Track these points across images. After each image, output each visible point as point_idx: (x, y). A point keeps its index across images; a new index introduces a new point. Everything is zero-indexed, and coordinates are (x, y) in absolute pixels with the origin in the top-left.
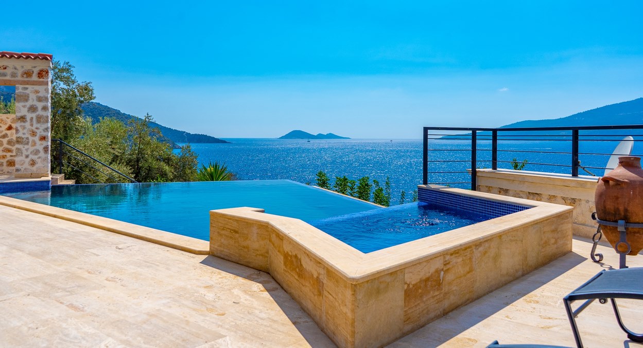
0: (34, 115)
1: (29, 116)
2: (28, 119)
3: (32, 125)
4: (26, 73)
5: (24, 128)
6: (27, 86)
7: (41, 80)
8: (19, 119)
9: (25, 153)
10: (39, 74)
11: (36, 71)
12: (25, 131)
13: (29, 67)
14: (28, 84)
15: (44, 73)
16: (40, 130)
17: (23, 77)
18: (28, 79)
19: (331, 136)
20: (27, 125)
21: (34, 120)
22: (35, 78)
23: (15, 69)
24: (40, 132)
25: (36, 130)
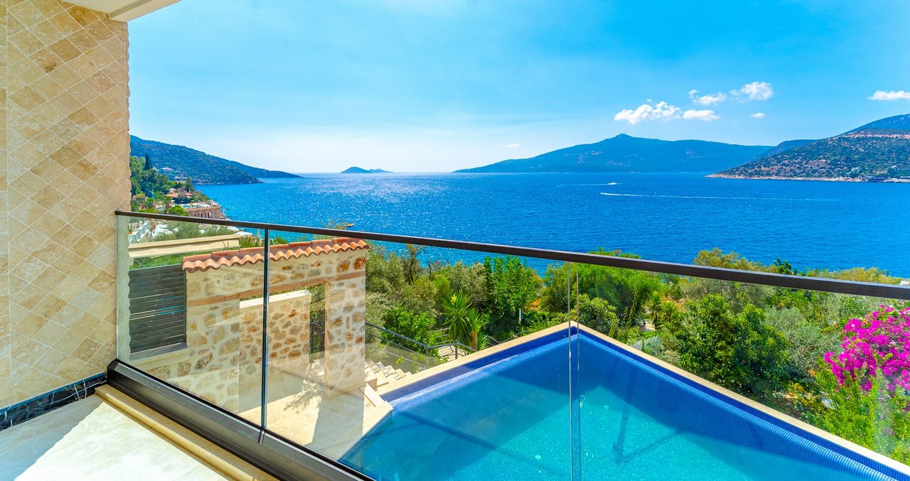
0: (350, 314)
1: (345, 316)
2: (344, 320)
3: (348, 327)
4: (341, 266)
5: (339, 332)
6: (342, 281)
7: (358, 270)
8: (334, 323)
9: (340, 363)
10: (356, 263)
11: (352, 261)
12: (341, 336)
13: (346, 259)
14: (344, 278)
15: (361, 262)
16: (356, 331)
17: (339, 271)
18: (345, 272)
19: (379, 171)
20: (343, 328)
21: (351, 319)
22: (351, 270)
23: (330, 263)
24: (357, 333)
25: (353, 332)
